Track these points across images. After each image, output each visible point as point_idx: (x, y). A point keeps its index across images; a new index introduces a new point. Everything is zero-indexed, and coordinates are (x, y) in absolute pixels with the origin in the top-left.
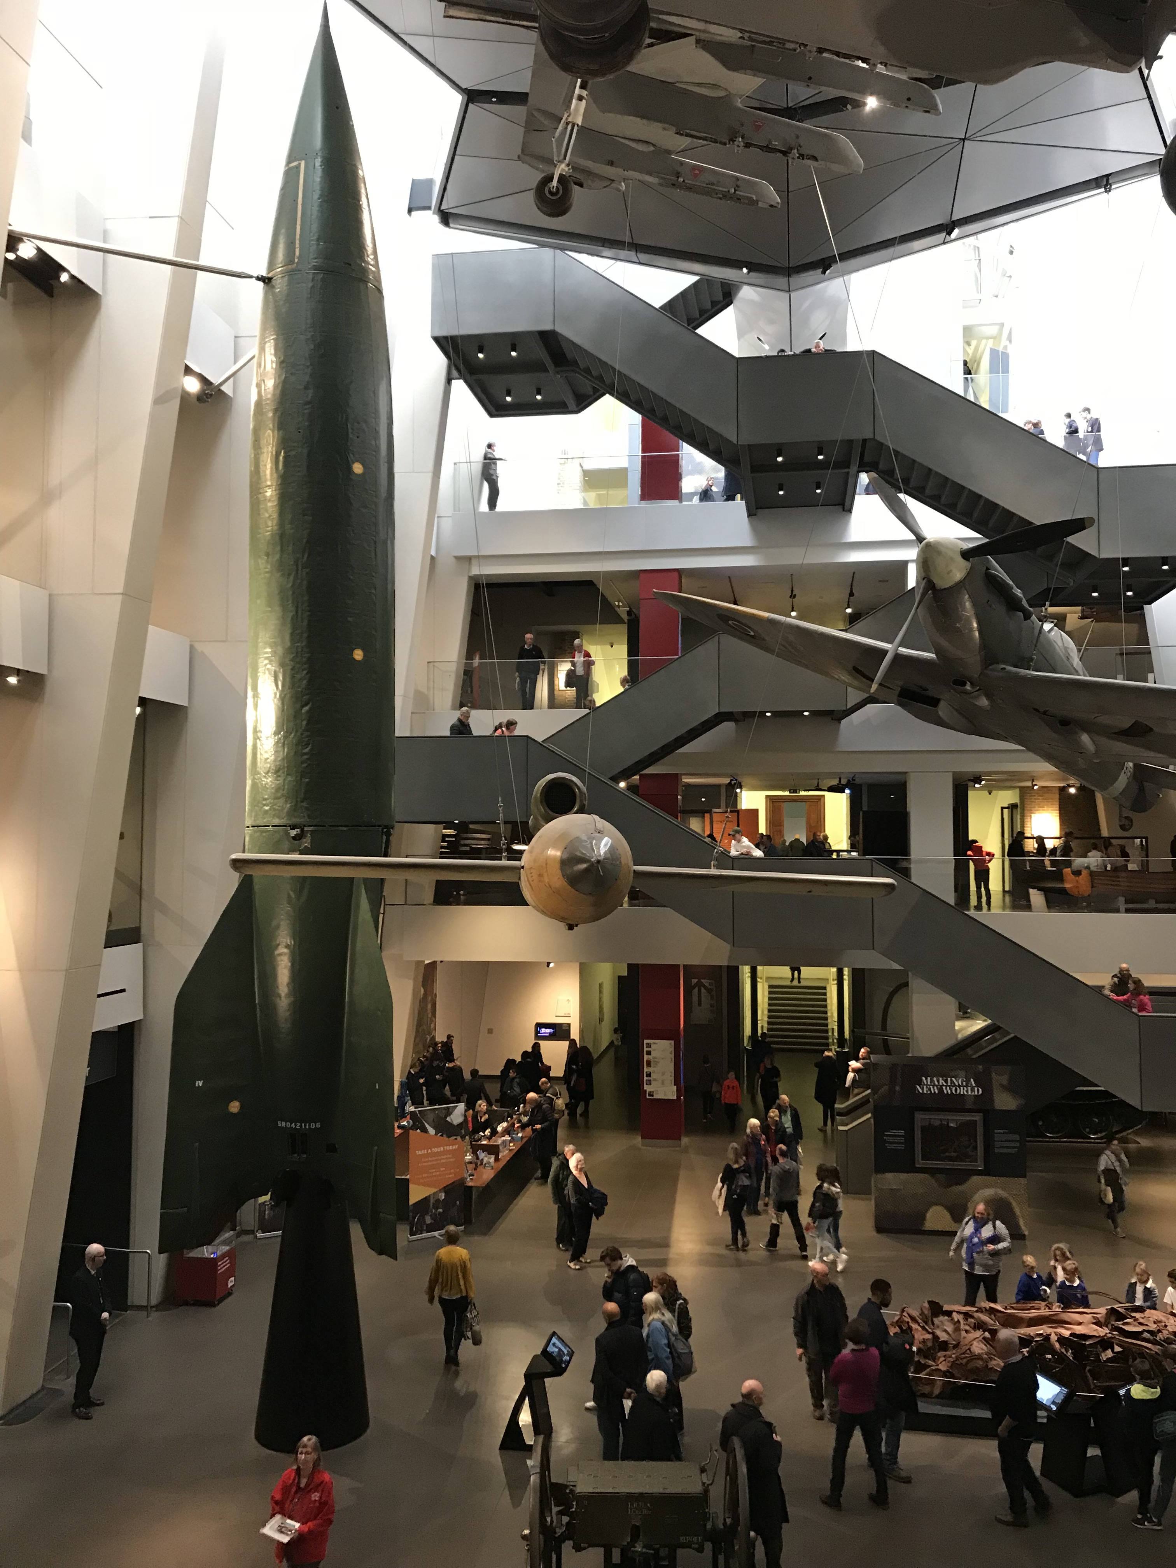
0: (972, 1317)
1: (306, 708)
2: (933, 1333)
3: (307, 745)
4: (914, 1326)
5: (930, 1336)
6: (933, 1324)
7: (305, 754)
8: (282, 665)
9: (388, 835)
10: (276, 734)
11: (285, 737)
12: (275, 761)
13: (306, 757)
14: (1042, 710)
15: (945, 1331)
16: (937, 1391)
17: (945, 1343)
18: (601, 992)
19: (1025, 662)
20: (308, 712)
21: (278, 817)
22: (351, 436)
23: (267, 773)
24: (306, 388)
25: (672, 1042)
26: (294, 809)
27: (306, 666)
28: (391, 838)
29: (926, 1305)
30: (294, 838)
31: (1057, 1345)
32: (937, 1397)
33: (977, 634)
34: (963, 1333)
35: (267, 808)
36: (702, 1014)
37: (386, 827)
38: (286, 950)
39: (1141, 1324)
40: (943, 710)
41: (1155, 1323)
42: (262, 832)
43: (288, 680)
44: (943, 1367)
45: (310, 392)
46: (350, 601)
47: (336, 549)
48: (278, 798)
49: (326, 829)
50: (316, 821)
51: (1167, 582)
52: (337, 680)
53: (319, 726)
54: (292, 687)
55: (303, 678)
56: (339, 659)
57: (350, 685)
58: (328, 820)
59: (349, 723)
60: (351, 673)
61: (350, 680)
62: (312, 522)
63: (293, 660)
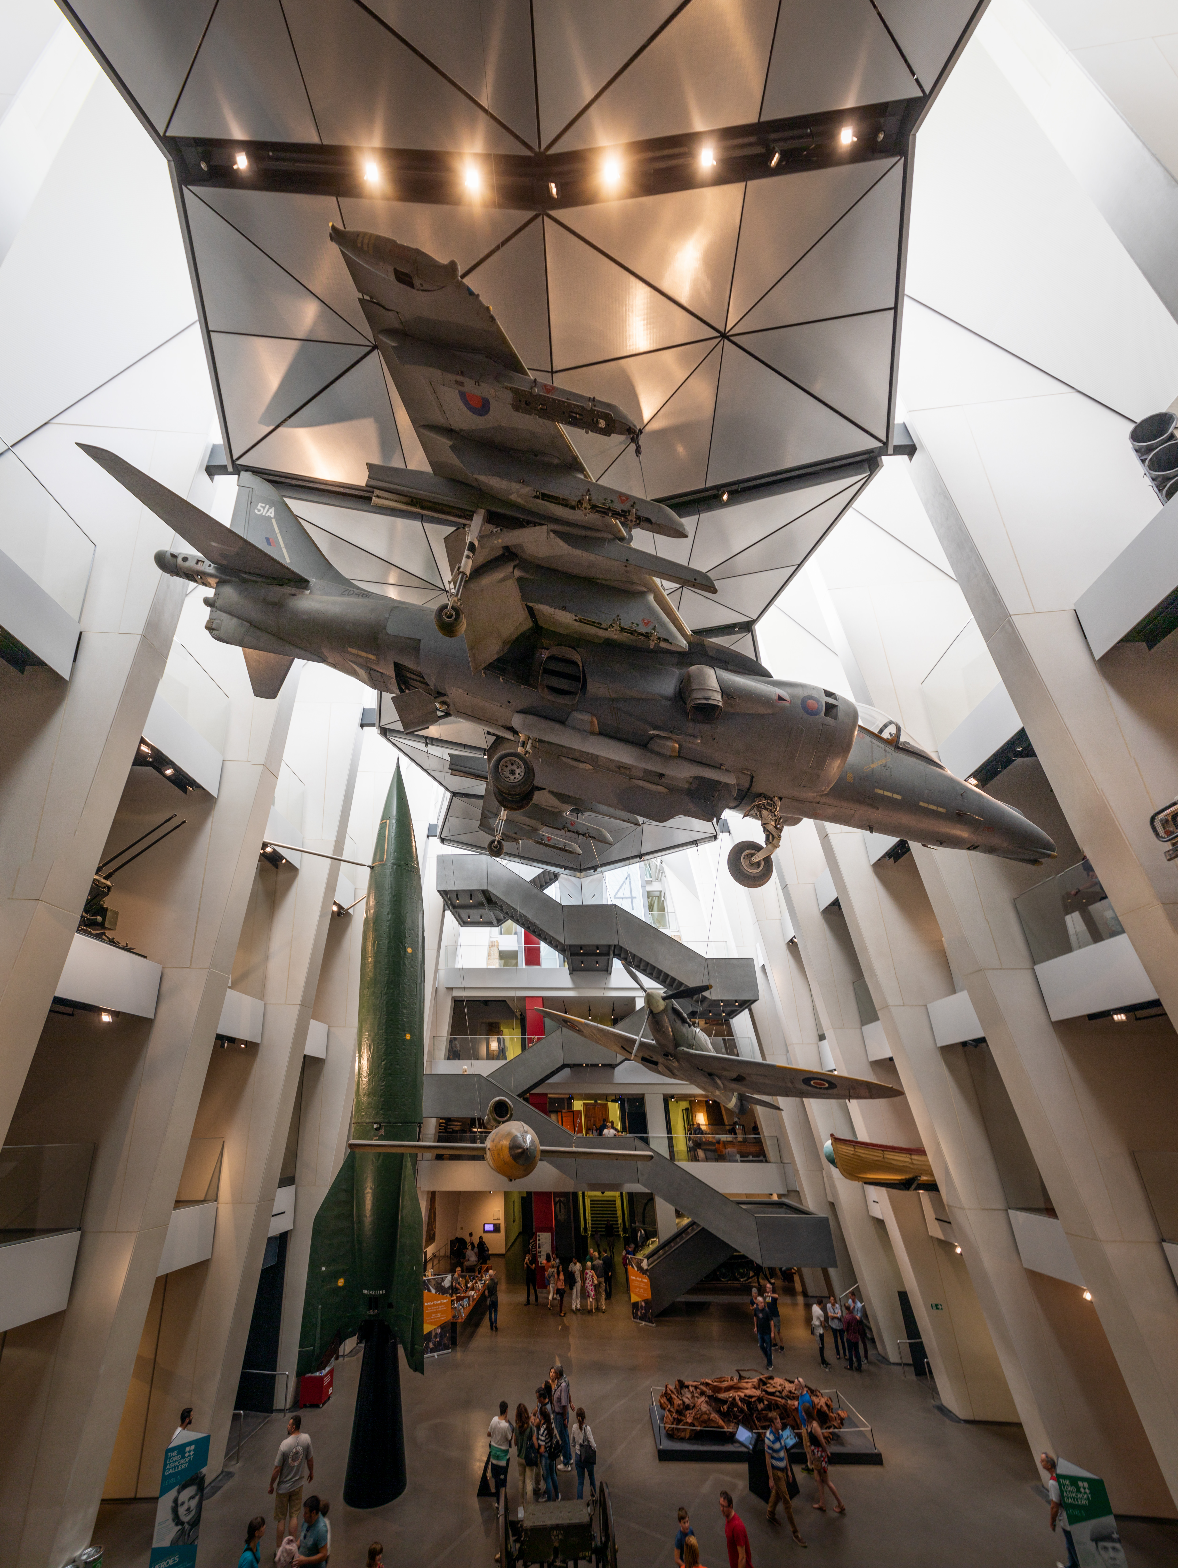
0: (699, 1388)
1: (383, 1063)
2: (682, 1400)
3: (384, 1081)
4: (673, 1396)
5: (681, 1402)
6: (681, 1394)
7: (383, 1086)
8: (373, 1041)
9: (420, 1127)
10: (369, 1075)
11: (373, 1077)
12: (368, 1089)
13: (382, 1087)
14: (700, 1068)
15: (687, 1398)
16: (688, 1436)
17: (688, 1405)
18: (513, 1205)
19: (691, 1046)
20: (385, 1064)
21: (369, 1118)
22: (407, 936)
23: (364, 1095)
24: (388, 914)
25: (550, 1234)
26: (377, 1113)
27: (384, 1042)
28: (422, 1129)
29: (677, 1382)
30: (376, 1129)
31: (740, 1403)
32: (688, 1439)
33: (671, 1033)
34: (696, 1398)
35: (363, 1113)
36: (562, 1217)
37: (419, 1123)
38: (370, 1191)
39: (774, 1387)
40: (661, 1068)
41: (780, 1385)
42: (361, 1126)
43: (375, 1048)
44: (689, 1420)
45: (390, 916)
46: (405, 1011)
47: (399, 987)
48: (369, 1108)
49: (391, 1124)
50: (386, 1121)
51: (737, 1010)
52: (398, 1049)
53: (389, 1072)
54: (377, 1052)
55: (383, 1048)
56: (399, 1039)
57: (404, 1051)
58: (392, 1120)
59: (403, 1070)
60: (404, 1045)
61: (404, 1049)
62: (389, 974)
63: (378, 1039)
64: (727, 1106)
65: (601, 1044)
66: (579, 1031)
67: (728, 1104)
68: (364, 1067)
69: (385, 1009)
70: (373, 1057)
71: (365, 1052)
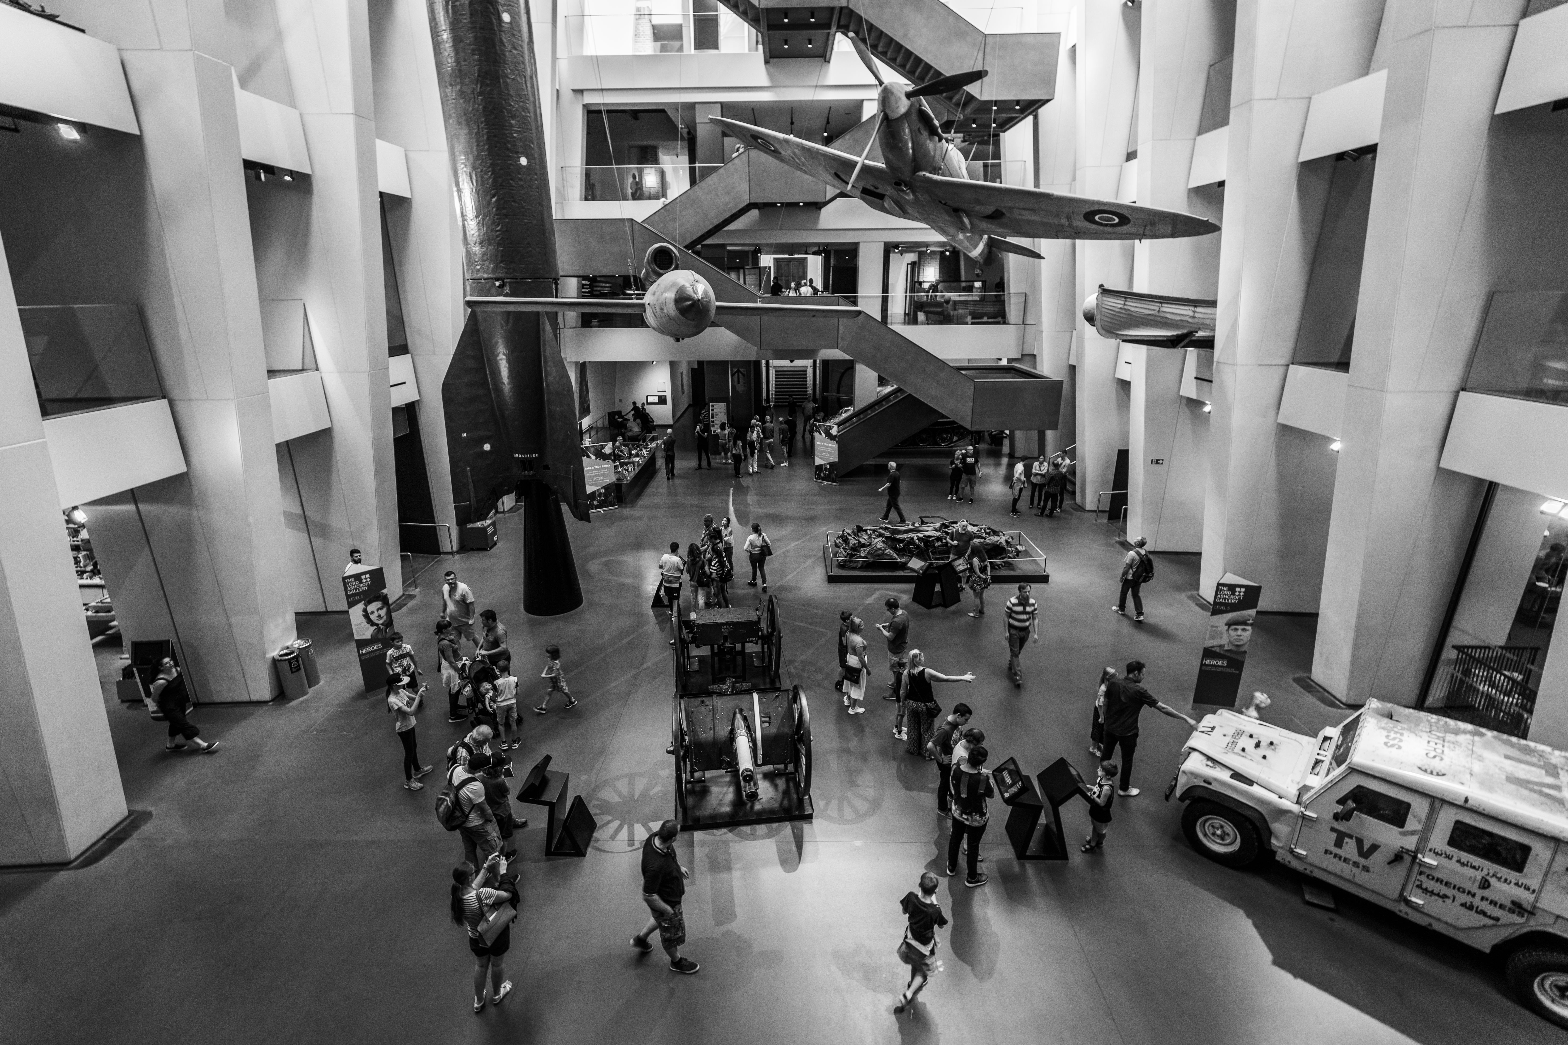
0: (877, 532)
1: (494, 200)
2: (858, 540)
3: (498, 225)
4: (849, 538)
5: (856, 542)
6: (858, 536)
7: (498, 231)
8: (474, 168)
9: (557, 284)
10: (477, 217)
11: (483, 220)
12: (479, 235)
13: (496, 233)
14: (943, 200)
15: (864, 539)
17: (864, 544)
20: (496, 201)
21: (487, 273)
23: (475, 244)
26: (496, 268)
27: (490, 169)
29: (856, 528)
30: (499, 287)
31: (917, 541)
33: (910, 151)
34: (872, 539)
35: (478, 267)
37: (555, 279)
38: (504, 357)
40: (887, 203)
42: (478, 283)
43: (479, 179)
44: (862, 555)
46: (513, 122)
47: (499, 82)
48: (485, 261)
49: (518, 280)
50: (511, 276)
51: (1017, 117)
52: (512, 179)
53: (504, 212)
54: (482, 184)
55: (489, 178)
56: (511, 164)
57: (520, 183)
58: (518, 275)
59: (523, 210)
60: (520, 174)
61: (520, 179)
62: (479, 60)
63: (480, 165)
64: (969, 254)
65: (805, 172)
66: (775, 153)
67: (970, 252)
68: (467, 206)
69: (483, 119)
70: (477, 192)
71: (466, 184)
